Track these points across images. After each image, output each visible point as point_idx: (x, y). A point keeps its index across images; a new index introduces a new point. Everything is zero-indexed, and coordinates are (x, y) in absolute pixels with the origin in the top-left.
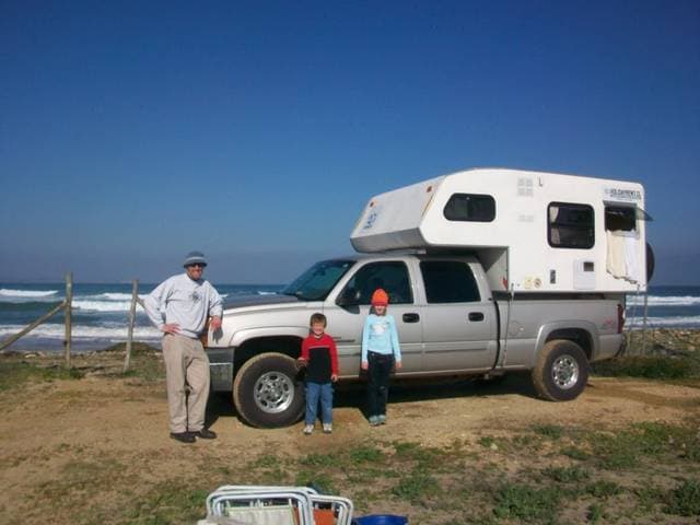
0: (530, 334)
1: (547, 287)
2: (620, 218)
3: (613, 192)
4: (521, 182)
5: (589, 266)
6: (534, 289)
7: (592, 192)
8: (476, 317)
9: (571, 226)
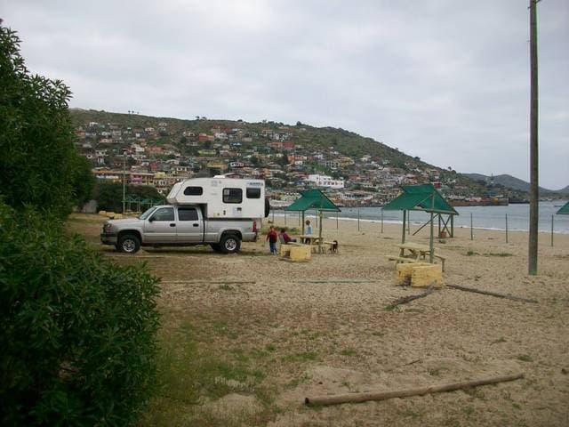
0: (216, 230)
1: (222, 216)
2: (254, 194)
3: (251, 184)
4: (212, 182)
5: (239, 209)
6: (217, 216)
7: (242, 184)
8: (196, 225)
9: (233, 196)
